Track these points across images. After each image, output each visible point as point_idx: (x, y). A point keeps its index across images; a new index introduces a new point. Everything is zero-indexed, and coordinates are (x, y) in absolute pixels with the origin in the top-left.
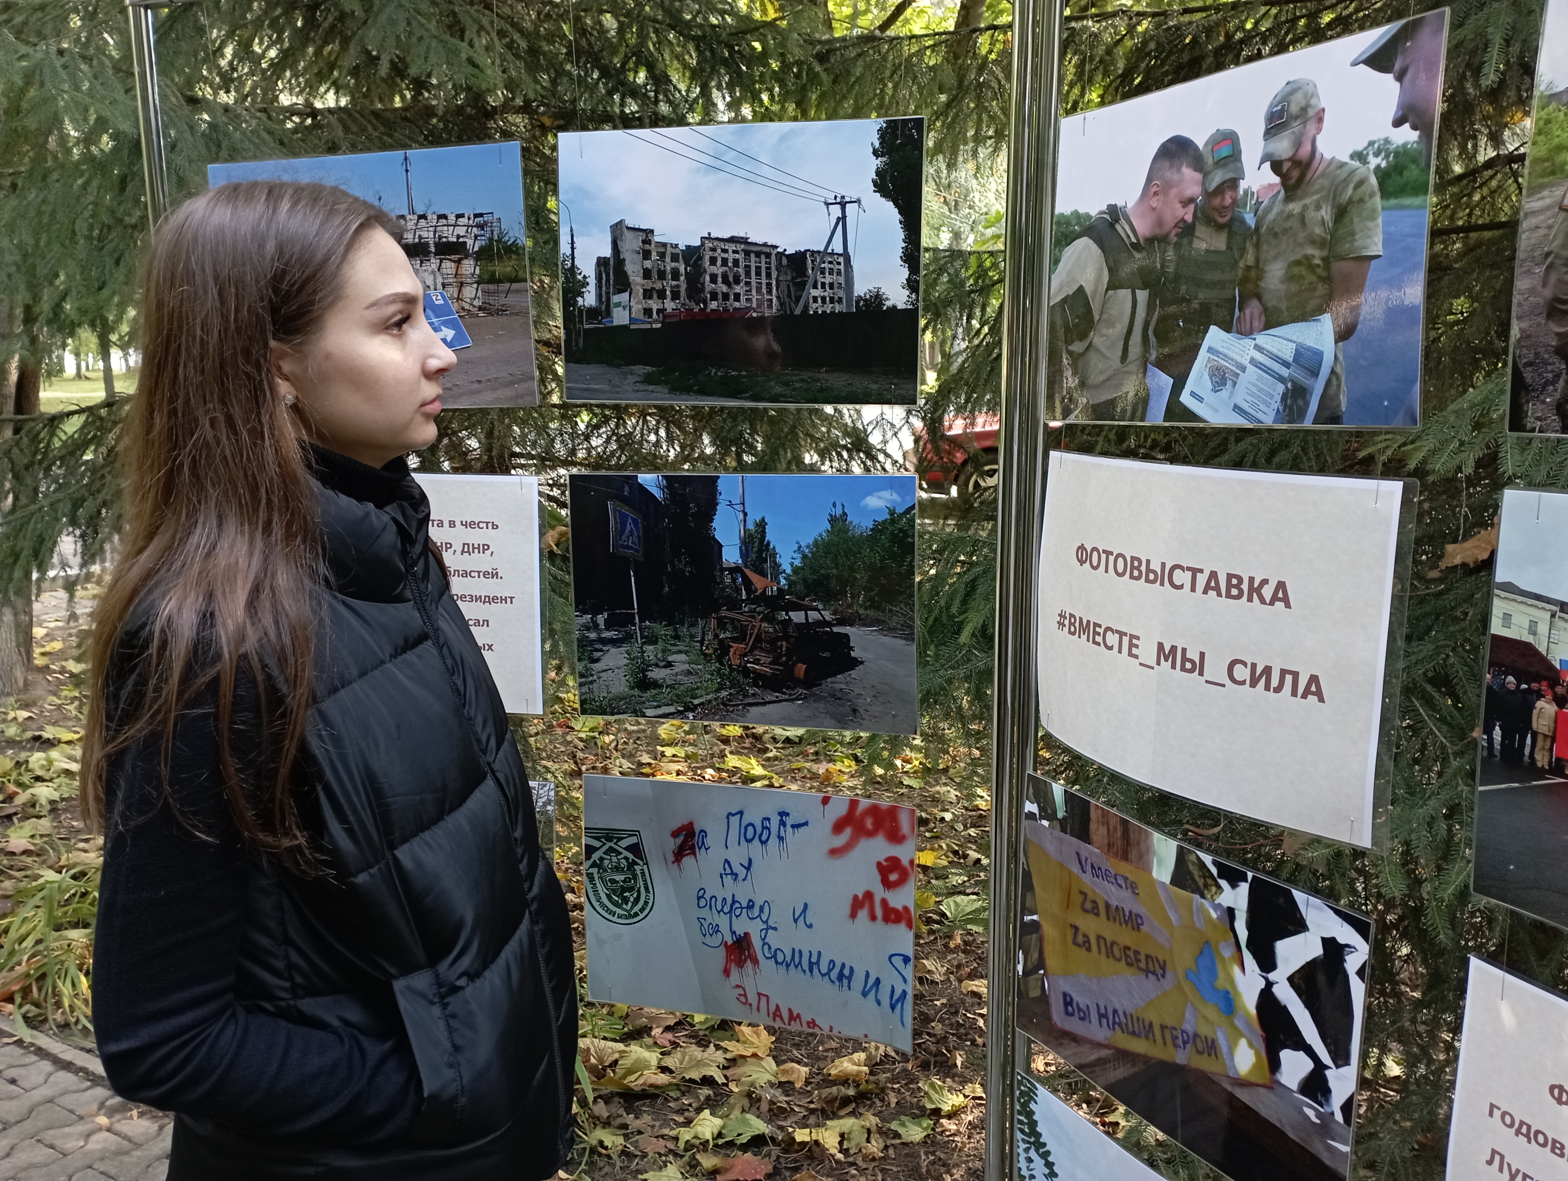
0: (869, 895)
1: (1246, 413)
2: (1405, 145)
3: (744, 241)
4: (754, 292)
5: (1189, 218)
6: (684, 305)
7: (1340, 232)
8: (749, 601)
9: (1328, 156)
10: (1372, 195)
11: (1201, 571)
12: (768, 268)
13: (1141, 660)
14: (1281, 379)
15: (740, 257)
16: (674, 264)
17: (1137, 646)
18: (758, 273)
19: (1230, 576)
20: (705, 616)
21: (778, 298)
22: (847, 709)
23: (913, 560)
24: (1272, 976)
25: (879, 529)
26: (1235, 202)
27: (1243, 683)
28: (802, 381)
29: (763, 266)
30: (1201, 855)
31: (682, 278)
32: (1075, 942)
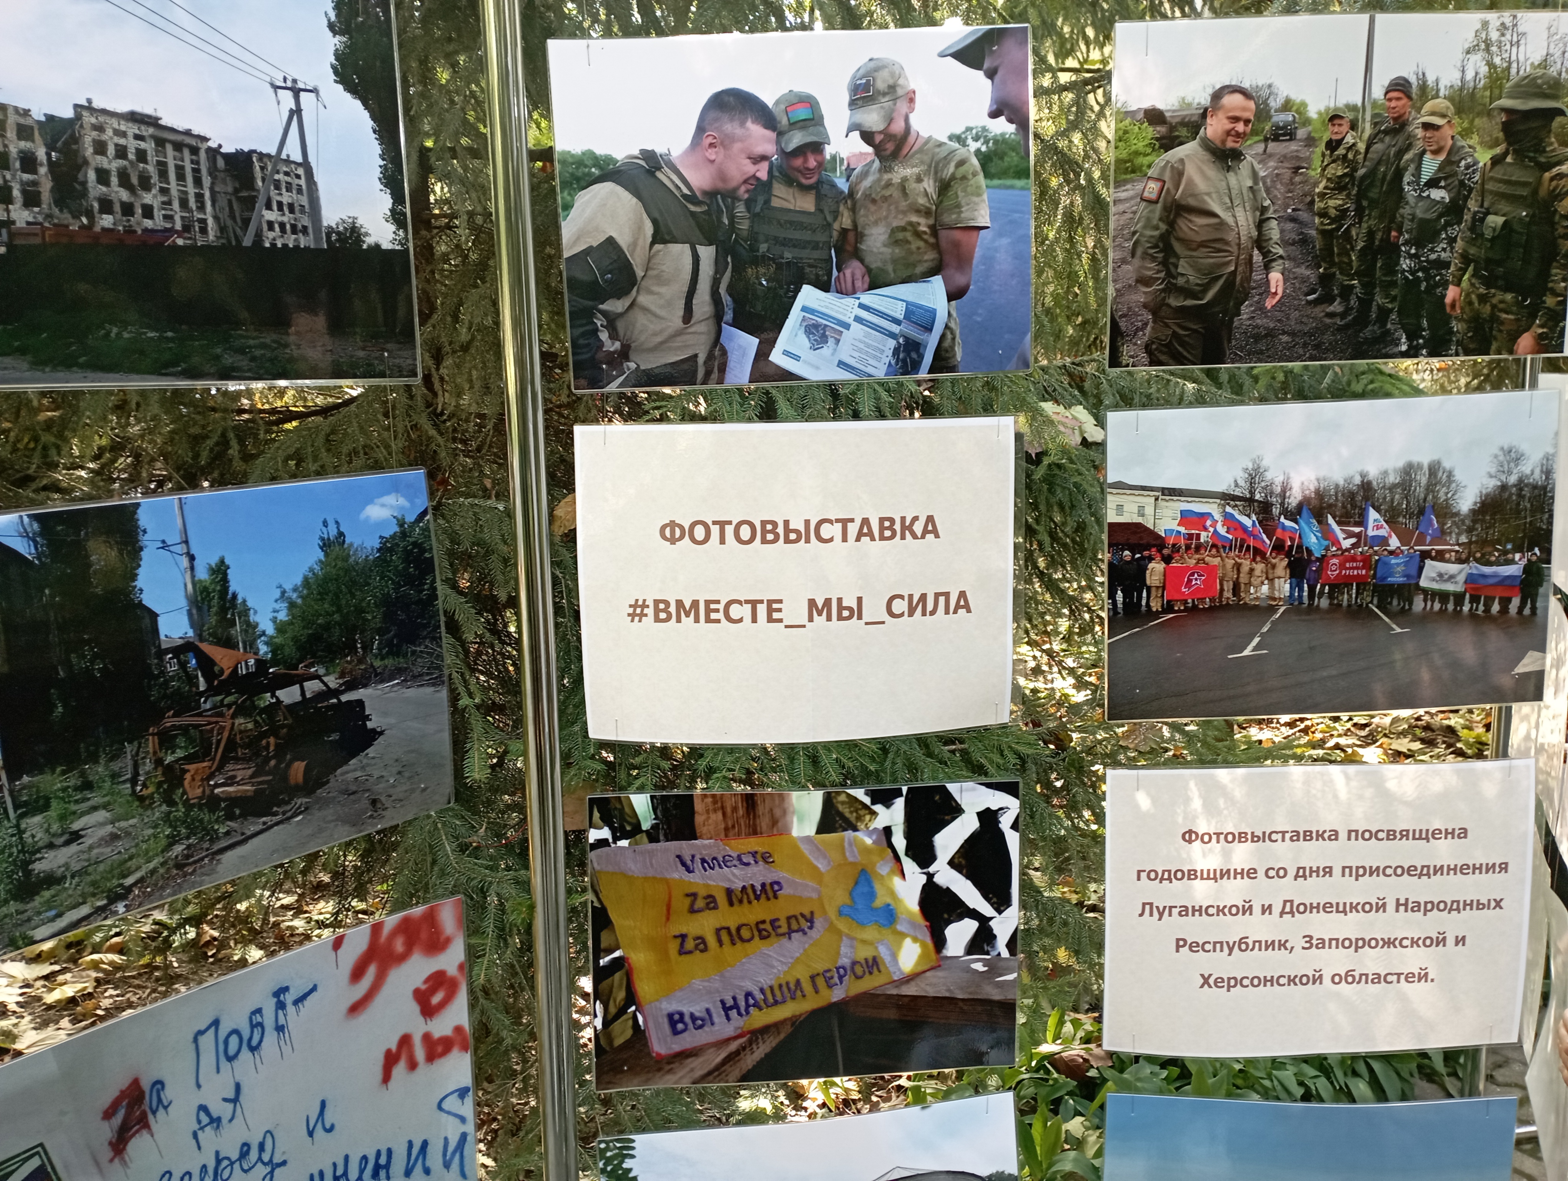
0: (405, 1041)
1: (853, 368)
2: (1003, 135)
3: (151, 121)
4: (176, 205)
5: (763, 175)
6: (49, 216)
7: (946, 203)
8: (212, 691)
9: (924, 134)
10: (975, 174)
11: (852, 520)
12: (196, 171)
13: (786, 623)
14: (892, 335)
15: (149, 146)
16: (23, 144)
17: (779, 610)
18: (181, 177)
19: (882, 520)
20: (137, 735)
21: (216, 218)
22: (365, 803)
23: (434, 581)
24: (931, 869)
25: (387, 548)
26: (821, 165)
27: (902, 615)
28: (264, 346)
29: (188, 167)
30: (851, 792)
31: (43, 170)
32: (682, 952)
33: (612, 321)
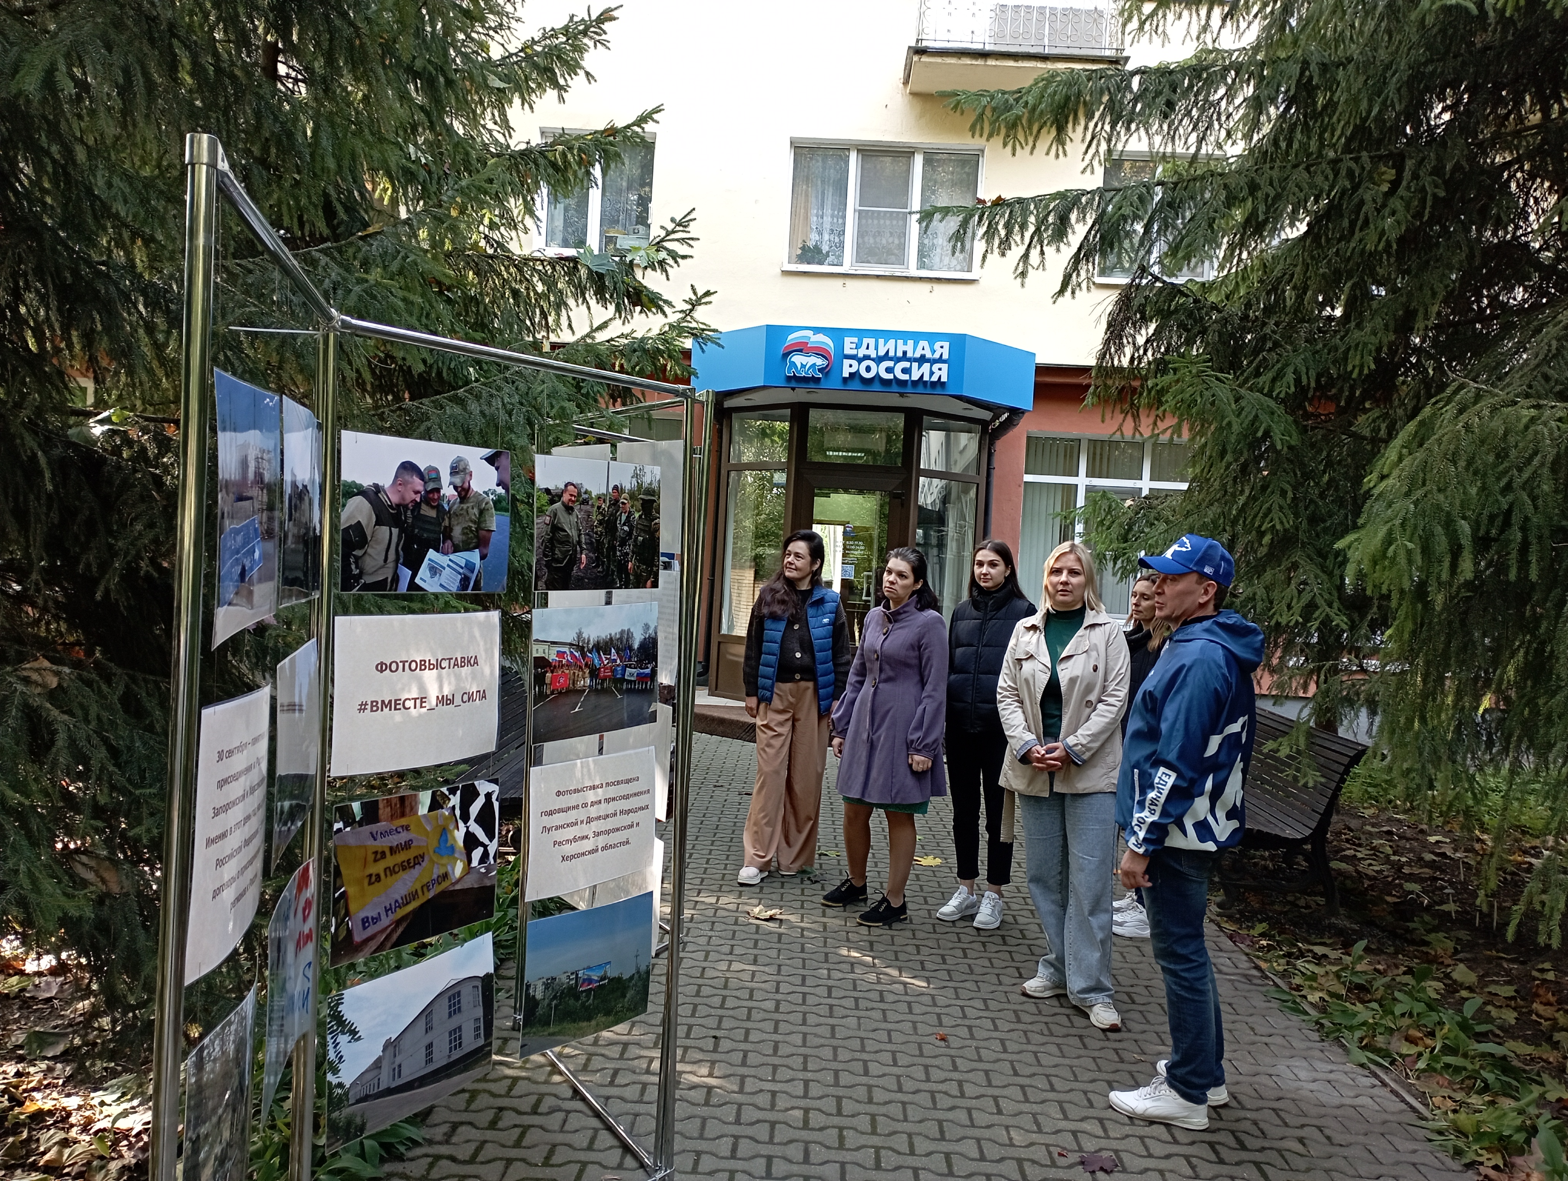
1: (445, 587)
5: (418, 499)
7: (481, 519)
10: (491, 508)
14: (460, 574)
19: (461, 658)
24: (468, 825)
26: (439, 498)
27: (466, 702)
30: (442, 790)
32: (370, 884)
33: (357, 559)
